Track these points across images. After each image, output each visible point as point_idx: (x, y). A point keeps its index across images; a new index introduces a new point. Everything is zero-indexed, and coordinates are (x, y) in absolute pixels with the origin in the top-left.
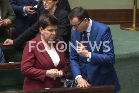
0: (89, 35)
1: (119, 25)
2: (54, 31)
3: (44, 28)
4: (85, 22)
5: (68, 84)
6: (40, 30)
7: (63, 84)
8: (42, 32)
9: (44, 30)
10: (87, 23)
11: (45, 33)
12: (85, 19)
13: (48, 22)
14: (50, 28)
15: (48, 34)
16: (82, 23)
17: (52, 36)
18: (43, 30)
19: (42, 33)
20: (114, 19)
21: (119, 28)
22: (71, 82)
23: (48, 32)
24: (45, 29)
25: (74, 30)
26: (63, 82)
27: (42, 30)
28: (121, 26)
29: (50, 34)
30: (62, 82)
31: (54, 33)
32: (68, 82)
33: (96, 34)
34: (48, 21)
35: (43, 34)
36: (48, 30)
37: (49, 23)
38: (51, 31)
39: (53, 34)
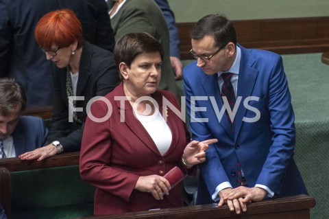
0: (235, 80)
1: (320, 55)
2: (153, 67)
3: (129, 64)
6: (121, 70)
8: (126, 75)
10: (231, 53)
11: (134, 75)
12: (231, 43)
13: (137, 47)
14: (142, 60)
15: (140, 75)
17: (151, 80)
18: (128, 70)
19: (126, 78)
20: (306, 40)
23: (140, 70)
24: (133, 65)
25: (200, 66)
26: (191, 193)
27: (125, 69)
28: (323, 56)
29: (145, 75)
30: (189, 192)
31: (154, 71)
33: (255, 75)
34: (136, 45)
35: (128, 79)
36: (141, 66)
37: (139, 49)
38: (146, 66)
39: (152, 74)
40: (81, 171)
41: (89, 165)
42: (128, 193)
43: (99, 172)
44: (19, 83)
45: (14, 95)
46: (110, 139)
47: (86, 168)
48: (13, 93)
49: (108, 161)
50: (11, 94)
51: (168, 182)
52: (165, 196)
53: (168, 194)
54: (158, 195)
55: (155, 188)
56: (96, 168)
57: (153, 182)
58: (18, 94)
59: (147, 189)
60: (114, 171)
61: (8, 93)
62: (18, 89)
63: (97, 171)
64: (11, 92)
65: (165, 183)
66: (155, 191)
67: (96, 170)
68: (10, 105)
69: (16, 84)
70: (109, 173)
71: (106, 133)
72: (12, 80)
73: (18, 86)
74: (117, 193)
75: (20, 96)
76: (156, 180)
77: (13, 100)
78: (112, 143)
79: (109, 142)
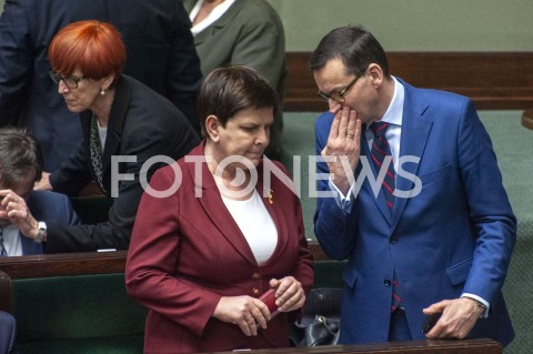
2: (263, 131)
4: (371, 78)
5: (323, 334)
6: (209, 127)
7: (302, 334)
8: (216, 136)
9: (224, 126)
10: (379, 81)
11: (229, 139)
12: (372, 65)
14: (247, 119)
15: (238, 141)
16: (361, 81)
18: (220, 128)
19: (216, 139)
21: (520, 124)
22: (333, 326)
24: (230, 124)
26: (302, 326)
27: (214, 126)
29: (247, 142)
30: (299, 326)
32: (321, 326)
35: (218, 142)
36: (242, 128)
40: (127, 282)
41: (141, 272)
42: (201, 322)
43: (157, 286)
44: (33, 138)
45: (25, 155)
46: (178, 233)
47: (136, 278)
48: (23, 152)
49: (172, 268)
50: (19, 154)
51: (266, 309)
52: (260, 330)
53: (265, 327)
54: (250, 329)
55: (245, 318)
56: (154, 278)
57: (242, 308)
58: (31, 153)
59: (233, 319)
60: (181, 285)
61: (15, 152)
62: (32, 146)
63: (154, 283)
64: (20, 151)
65: (261, 310)
66: (245, 323)
67: (153, 281)
68: (18, 171)
69: (29, 138)
70: (173, 288)
71: (172, 224)
72: (23, 132)
73: (32, 142)
74: (183, 321)
75: (34, 158)
76: (247, 305)
77: (23, 164)
78: (180, 241)
79: (177, 238)
